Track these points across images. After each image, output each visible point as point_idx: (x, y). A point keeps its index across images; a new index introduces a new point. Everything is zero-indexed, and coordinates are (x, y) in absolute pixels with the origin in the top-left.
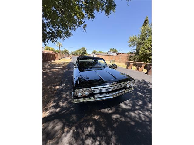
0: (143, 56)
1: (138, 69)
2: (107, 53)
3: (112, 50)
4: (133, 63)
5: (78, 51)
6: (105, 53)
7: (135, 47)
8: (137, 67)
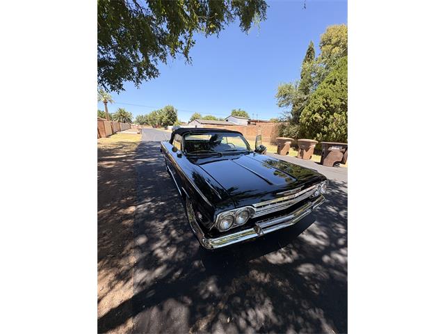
0: (308, 127)
1: (302, 154)
2: (227, 121)
3: (236, 114)
4: (290, 142)
5: (154, 114)
6: (221, 120)
7: (290, 108)
8: (300, 151)
